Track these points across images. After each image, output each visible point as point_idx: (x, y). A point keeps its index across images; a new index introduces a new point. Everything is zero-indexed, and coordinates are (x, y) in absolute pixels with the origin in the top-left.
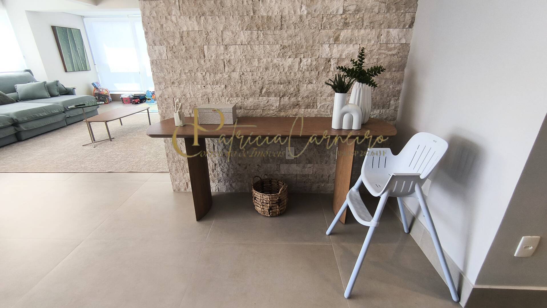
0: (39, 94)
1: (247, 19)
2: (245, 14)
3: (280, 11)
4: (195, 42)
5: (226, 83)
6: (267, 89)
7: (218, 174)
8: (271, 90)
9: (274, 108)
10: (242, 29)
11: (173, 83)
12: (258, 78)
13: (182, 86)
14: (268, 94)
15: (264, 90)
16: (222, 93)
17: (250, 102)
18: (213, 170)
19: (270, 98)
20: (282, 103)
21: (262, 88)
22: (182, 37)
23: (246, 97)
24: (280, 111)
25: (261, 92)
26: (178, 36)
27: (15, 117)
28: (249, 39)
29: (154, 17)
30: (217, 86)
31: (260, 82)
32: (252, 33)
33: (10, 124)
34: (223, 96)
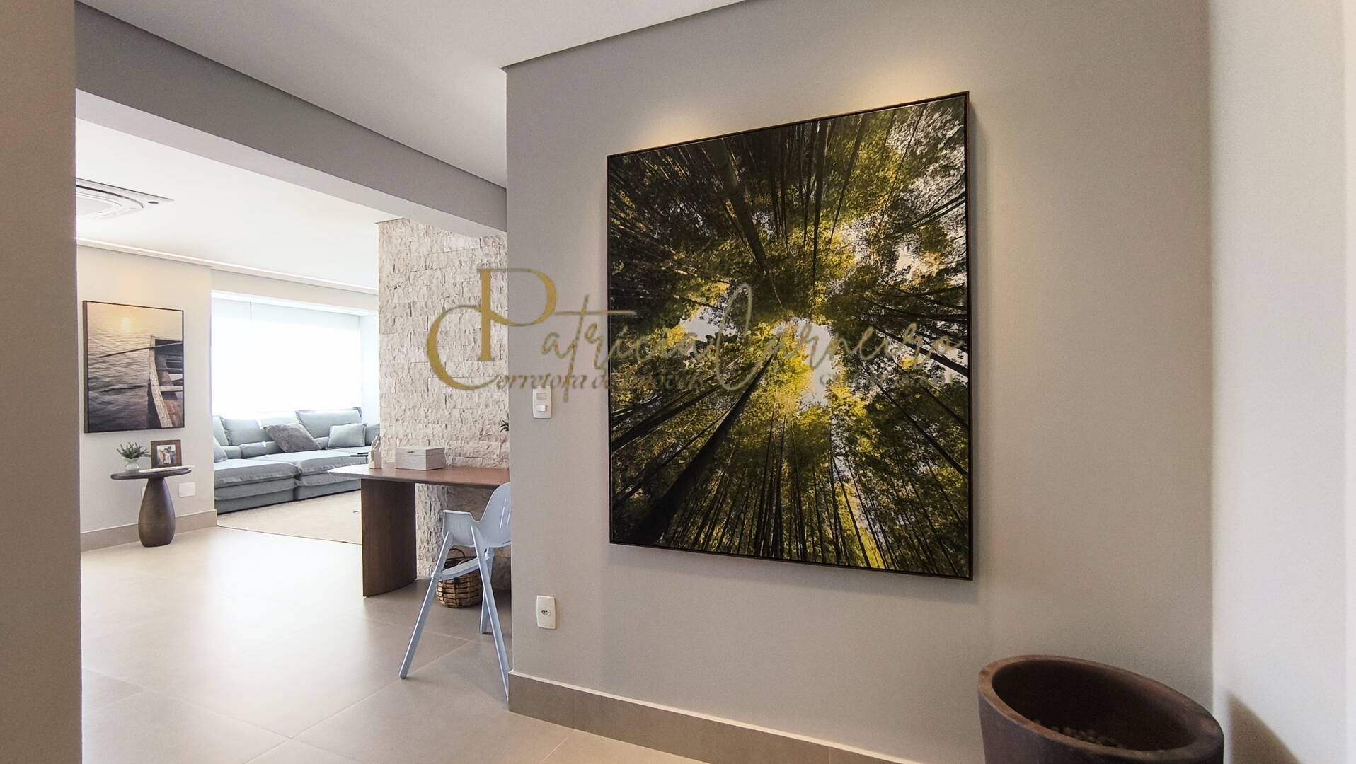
0: (352, 440)
1: (469, 348)
2: (467, 344)
3: (499, 340)
4: (421, 375)
5: (446, 422)
6: (487, 431)
7: (433, 548)
8: (491, 433)
9: (495, 456)
10: (464, 360)
11: (397, 420)
12: (478, 416)
13: (405, 424)
14: (489, 437)
15: (484, 432)
16: (443, 434)
17: (470, 447)
18: (427, 540)
19: (491, 443)
20: (503, 450)
21: (483, 430)
22: (409, 369)
23: (465, 440)
24: (502, 460)
25: (481, 435)
26: (406, 368)
27: (300, 467)
28: (470, 371)
29: (389, 350)
30: (438, 425)
31: (480, 422)
32: (472, 364)
33: (292, 475)
34: (443, 438)
